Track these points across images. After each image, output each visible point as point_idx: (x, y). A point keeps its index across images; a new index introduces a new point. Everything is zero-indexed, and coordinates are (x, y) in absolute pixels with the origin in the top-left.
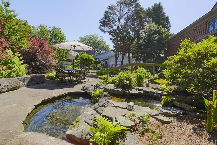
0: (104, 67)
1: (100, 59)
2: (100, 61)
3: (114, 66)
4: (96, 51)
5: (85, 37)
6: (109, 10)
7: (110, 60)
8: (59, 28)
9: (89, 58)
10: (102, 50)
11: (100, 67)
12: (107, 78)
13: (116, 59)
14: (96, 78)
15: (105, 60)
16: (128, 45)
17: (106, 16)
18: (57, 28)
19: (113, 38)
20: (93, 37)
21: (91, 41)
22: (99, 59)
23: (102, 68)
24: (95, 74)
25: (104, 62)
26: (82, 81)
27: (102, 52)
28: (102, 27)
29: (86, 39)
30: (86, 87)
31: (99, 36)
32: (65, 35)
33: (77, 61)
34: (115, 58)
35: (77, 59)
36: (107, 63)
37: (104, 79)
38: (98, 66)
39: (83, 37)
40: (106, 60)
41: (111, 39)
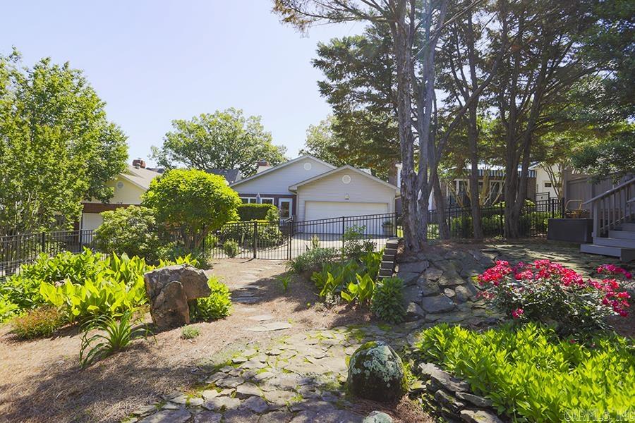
1: (262, 196)
2: (261, 205)
4: (240, 169)
5: (196, 119)
7: (302, 198)
8: (70, 68)
9: (208, 194)
10: (260, 164)
15: (281, 200)
20: (227, 119)
22: (255, 195)
25: (278, 206)
27: (261, 169)
31: (246, 116)
32: (100, 102)
39: (187, 120)
40: (283, 200)
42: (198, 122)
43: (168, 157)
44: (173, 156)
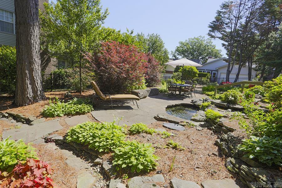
0: (211, 81)
1: (206, 70)
2: (206, 73)
3: (225, 80)
4: (201, 59)
5: (187, 41)
6: (222, 9)
7: (220, 72)
9: (192, 71)
10: (209, 58)
11: (205, 82)
12: (215, 95)
13: (229, 72)
14: (202, 94)
15: (213, 72)
16: (249, 51)
17: (218, 19)
18: (156, 35)
19: (227, 43)
20: (198, 40)
21: (194, 46)
22: (204, 70)
23: (208, 82)
24: (201, 90)
25: (211, 74)
26: (190, 96)
27: (210, 60)
28: (212, 33)
29: (188, 44)
30: (194, 101)
32: (163, 43)
33: (178, 74)
34: (227, 71)
35: (179, 72)
36: (215, 76)
37: (211, 96)
38: (204, 79)
39: (184, 41)
40: (214, 72)
41: (224, 45)
42: (187, 42)
43: (176, 54)
44: (178, 54)
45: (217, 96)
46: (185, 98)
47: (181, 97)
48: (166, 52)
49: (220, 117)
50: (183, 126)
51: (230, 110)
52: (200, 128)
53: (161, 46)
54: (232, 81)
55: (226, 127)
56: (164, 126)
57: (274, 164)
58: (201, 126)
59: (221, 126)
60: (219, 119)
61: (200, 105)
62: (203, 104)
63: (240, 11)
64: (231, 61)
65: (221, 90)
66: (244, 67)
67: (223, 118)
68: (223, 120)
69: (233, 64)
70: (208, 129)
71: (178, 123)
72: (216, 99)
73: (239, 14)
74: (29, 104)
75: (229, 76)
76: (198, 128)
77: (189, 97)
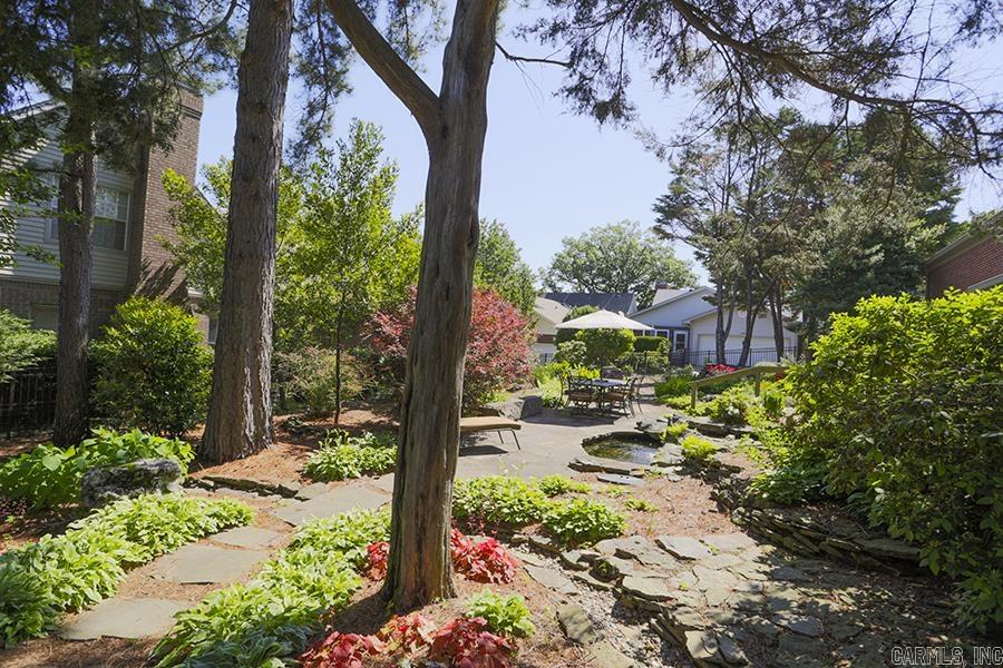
0: (674, 362)
3: (713, 358)
5: (586, 236)
7: (696, 331)
10: (659, 287)
11: (656, 365)
12: (692, 405)
13: (722, 336)
14: (658, 403)
15: (676, 332)
17: (678, 192)
20: (621, 233)
21: (610, 250)
23: (666, 367)
24: (651, 391)
25: (671, 339)
28: (664, 227)
29: (589, 245)
30: (644, 423)
33: (575, 345)
35: (574, 338)
36: (683, 345)
37: (684, 408)
38: (652, 356)
40: (680, 332)
41: (700, 256)
42: (587, 239)
43: (554, 278)
44: (560, 276)
45: (700, 407)
46: (617, 419)
47: (606, 416)
48: (525, 277)
49: (713, 452)
50: (640, 477)
51: (731, 436)
52: (678, 478)
53: (511, 256)
54: (733, 359)
55: (726, 466)
56: (599, 480)
57: (794, 501)
58: (678, 473)
59: (716, 466)
60: (711, 456)
61: (662, 434)
62: (670, 429)
63: (732, 170)
64: (726, 302)
65: (707, 390)
66: (761, 317)
67: (719, 453)
68: (719, 457)
69: (731, 308)
70: (693, 477)
71: (626, 473)
72: (698, 415)
73: (730, 179)
74: (249, 455)
75: (723, 347)
76: (672, 478)
77: (626, 415)
